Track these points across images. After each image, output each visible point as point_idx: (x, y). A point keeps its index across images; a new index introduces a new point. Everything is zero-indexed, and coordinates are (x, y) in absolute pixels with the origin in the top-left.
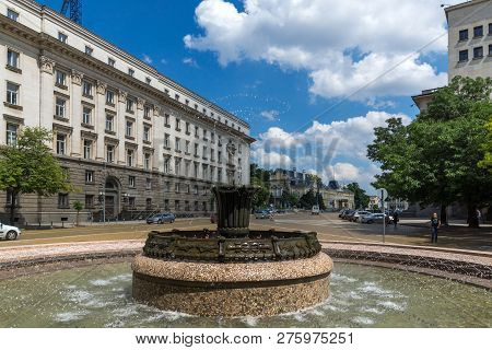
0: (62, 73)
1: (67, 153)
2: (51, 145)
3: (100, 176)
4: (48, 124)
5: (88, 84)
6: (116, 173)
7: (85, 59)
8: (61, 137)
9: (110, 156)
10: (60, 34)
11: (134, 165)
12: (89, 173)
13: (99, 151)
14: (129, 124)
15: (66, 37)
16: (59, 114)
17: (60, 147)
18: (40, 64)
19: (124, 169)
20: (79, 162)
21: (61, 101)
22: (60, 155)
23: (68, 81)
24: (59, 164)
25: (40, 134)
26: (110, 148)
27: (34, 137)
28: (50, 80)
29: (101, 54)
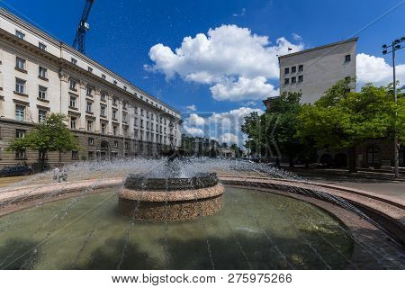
0: (73, 82)
1: (77, 128)
2: (67, 123)
3: (98, 141)
4: (65, 111)
5: (90, 89)
6: (107, 139)
7: (88, 74)
8: (73, 119)
9: (103, 130)
10: (73, 59)
11: (117, 135)
12: (91, 139)
13: (97, 127)
14: (114, 112)
15: (76, 61)
16: (72, 105)
17: (73, 124)
18: (60, 76)
19: (111, 137)
20: (85, 133)
21: (73, 98)
22: (73, 129)
23: (77, 86)
24: (72, 134)
25: (62, 117)
26: (103, 125)
27: (56, 119)
28: (66, 85)
29: (97, 72)
